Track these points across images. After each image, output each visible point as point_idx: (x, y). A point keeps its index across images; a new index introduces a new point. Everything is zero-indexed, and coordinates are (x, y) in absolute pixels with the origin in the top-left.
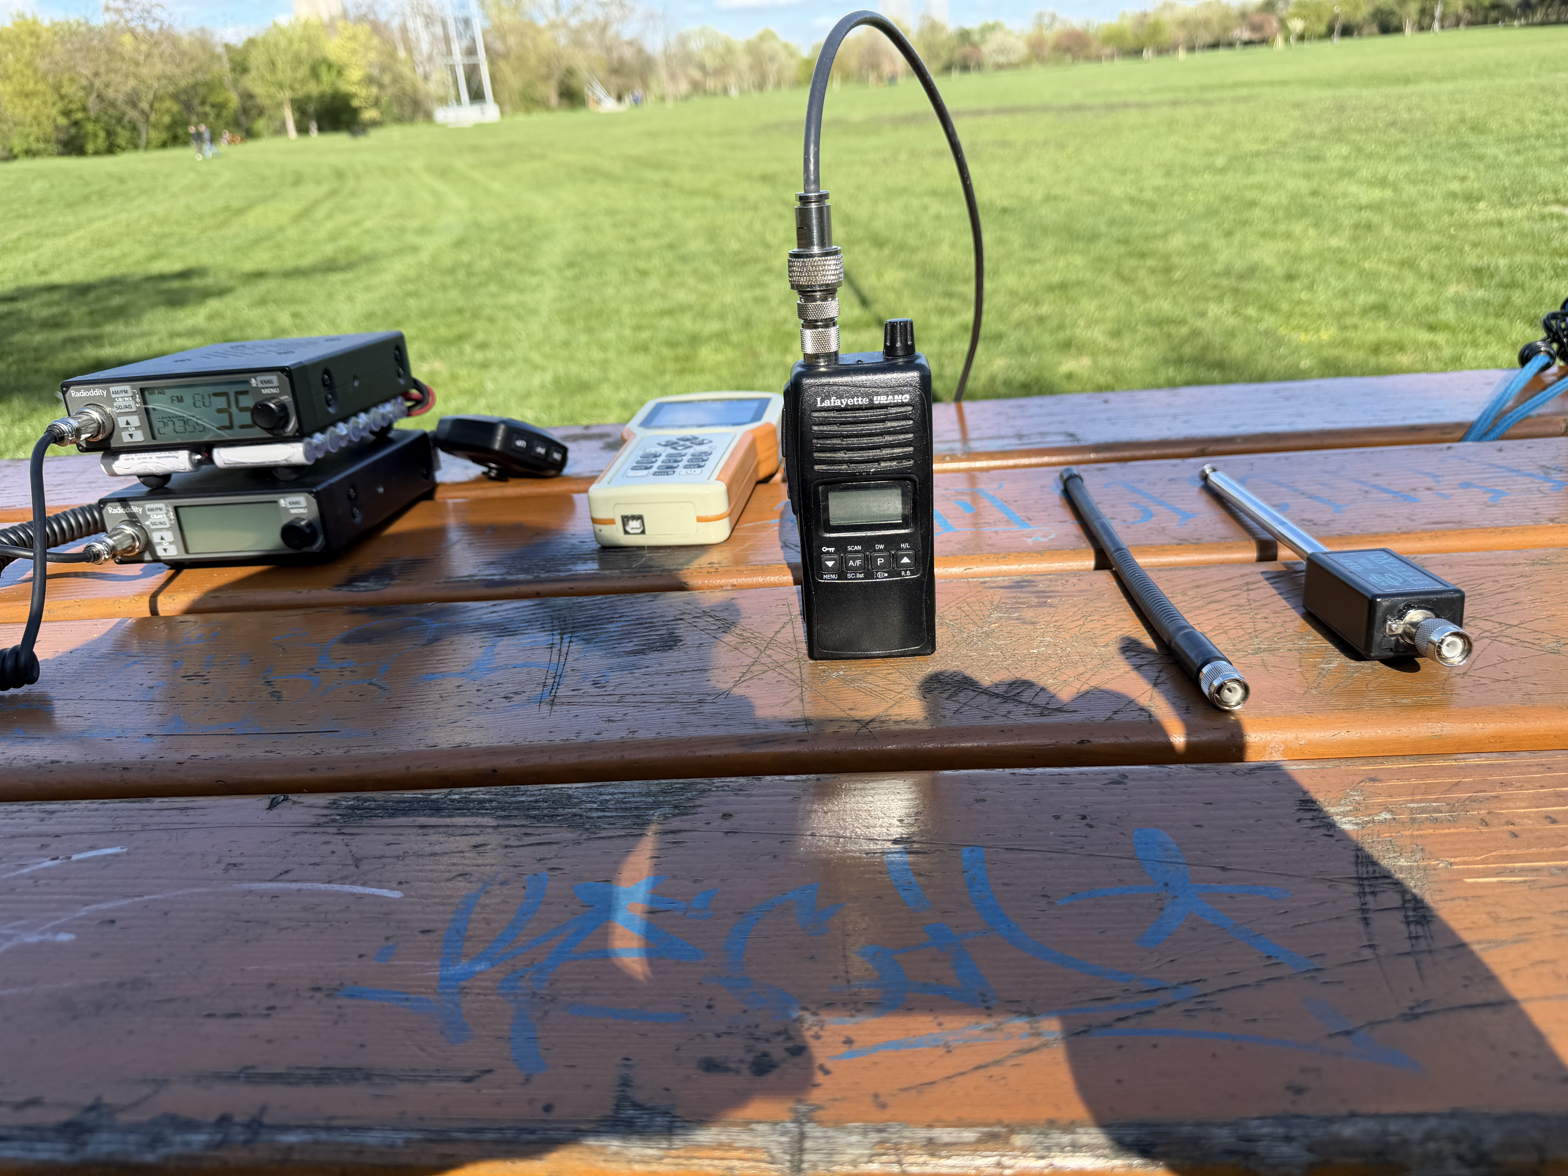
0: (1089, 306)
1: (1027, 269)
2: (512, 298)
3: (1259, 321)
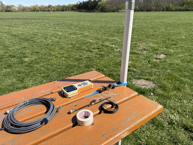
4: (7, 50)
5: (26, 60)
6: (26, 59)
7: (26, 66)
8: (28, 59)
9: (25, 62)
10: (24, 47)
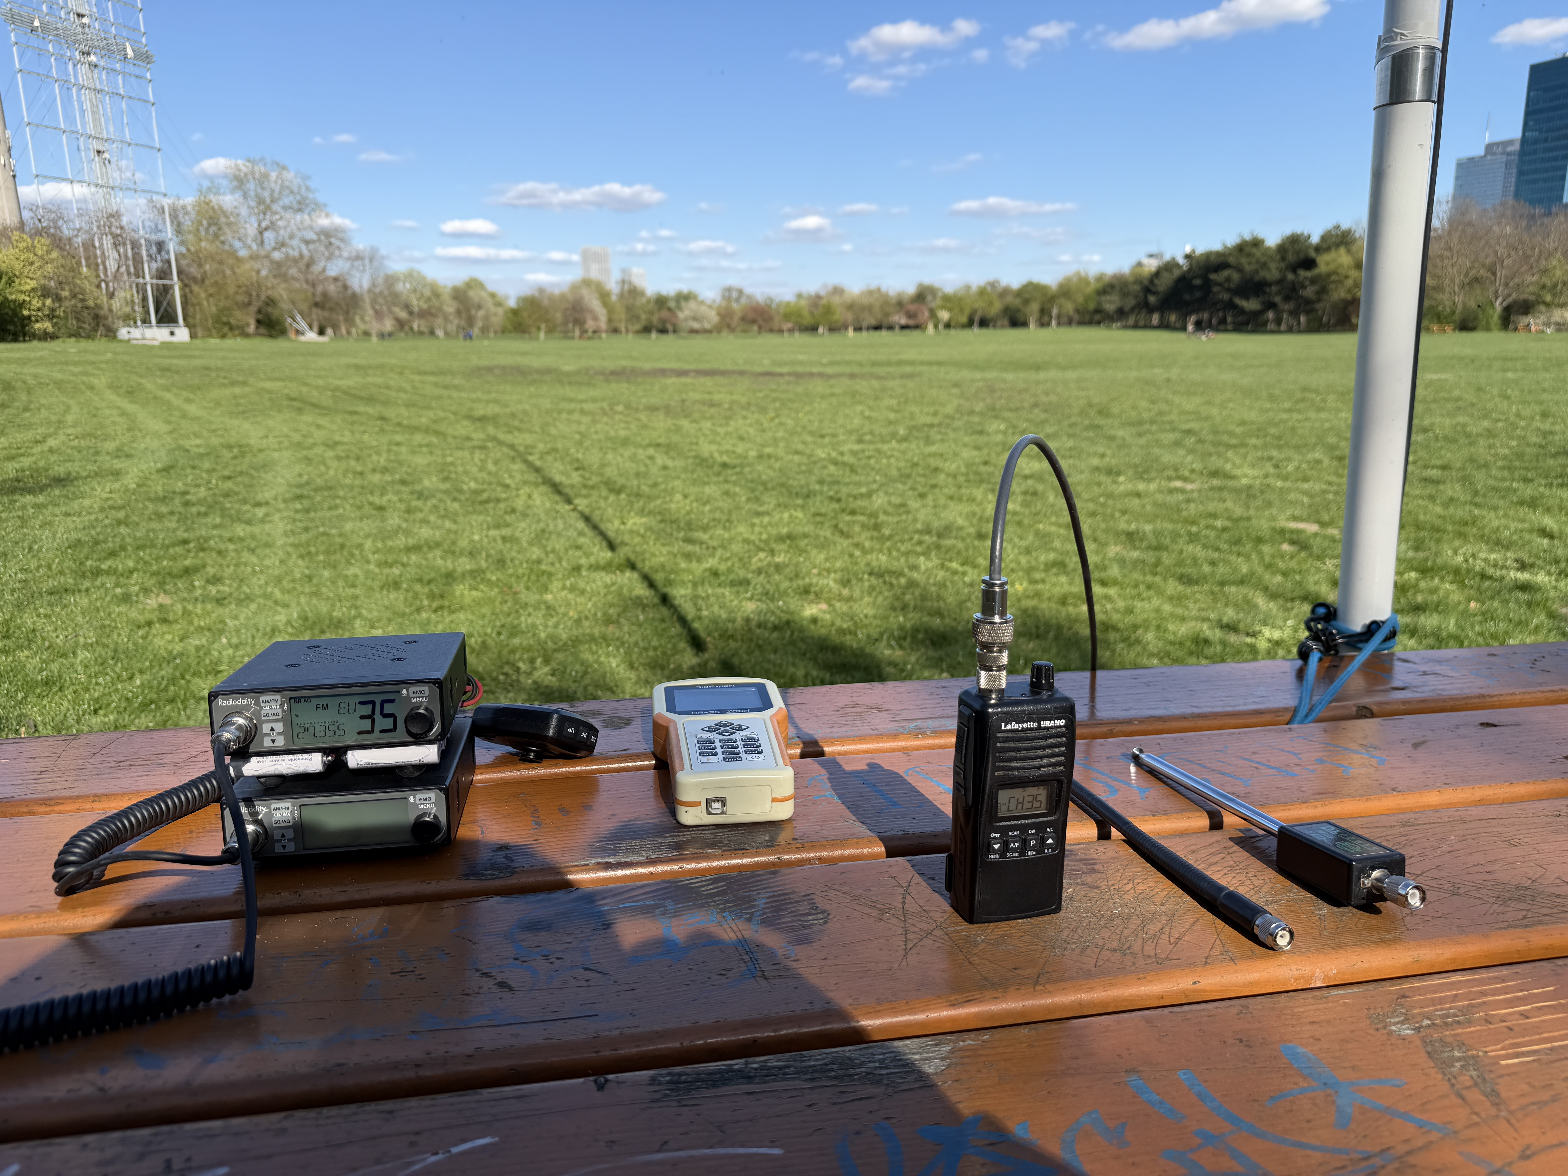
0: (819, 557)
1: (756, 521)
2: (240, 530)
3: (964, 574)
4: (688, 541)
8: (826, 606)
10: (791, 536)
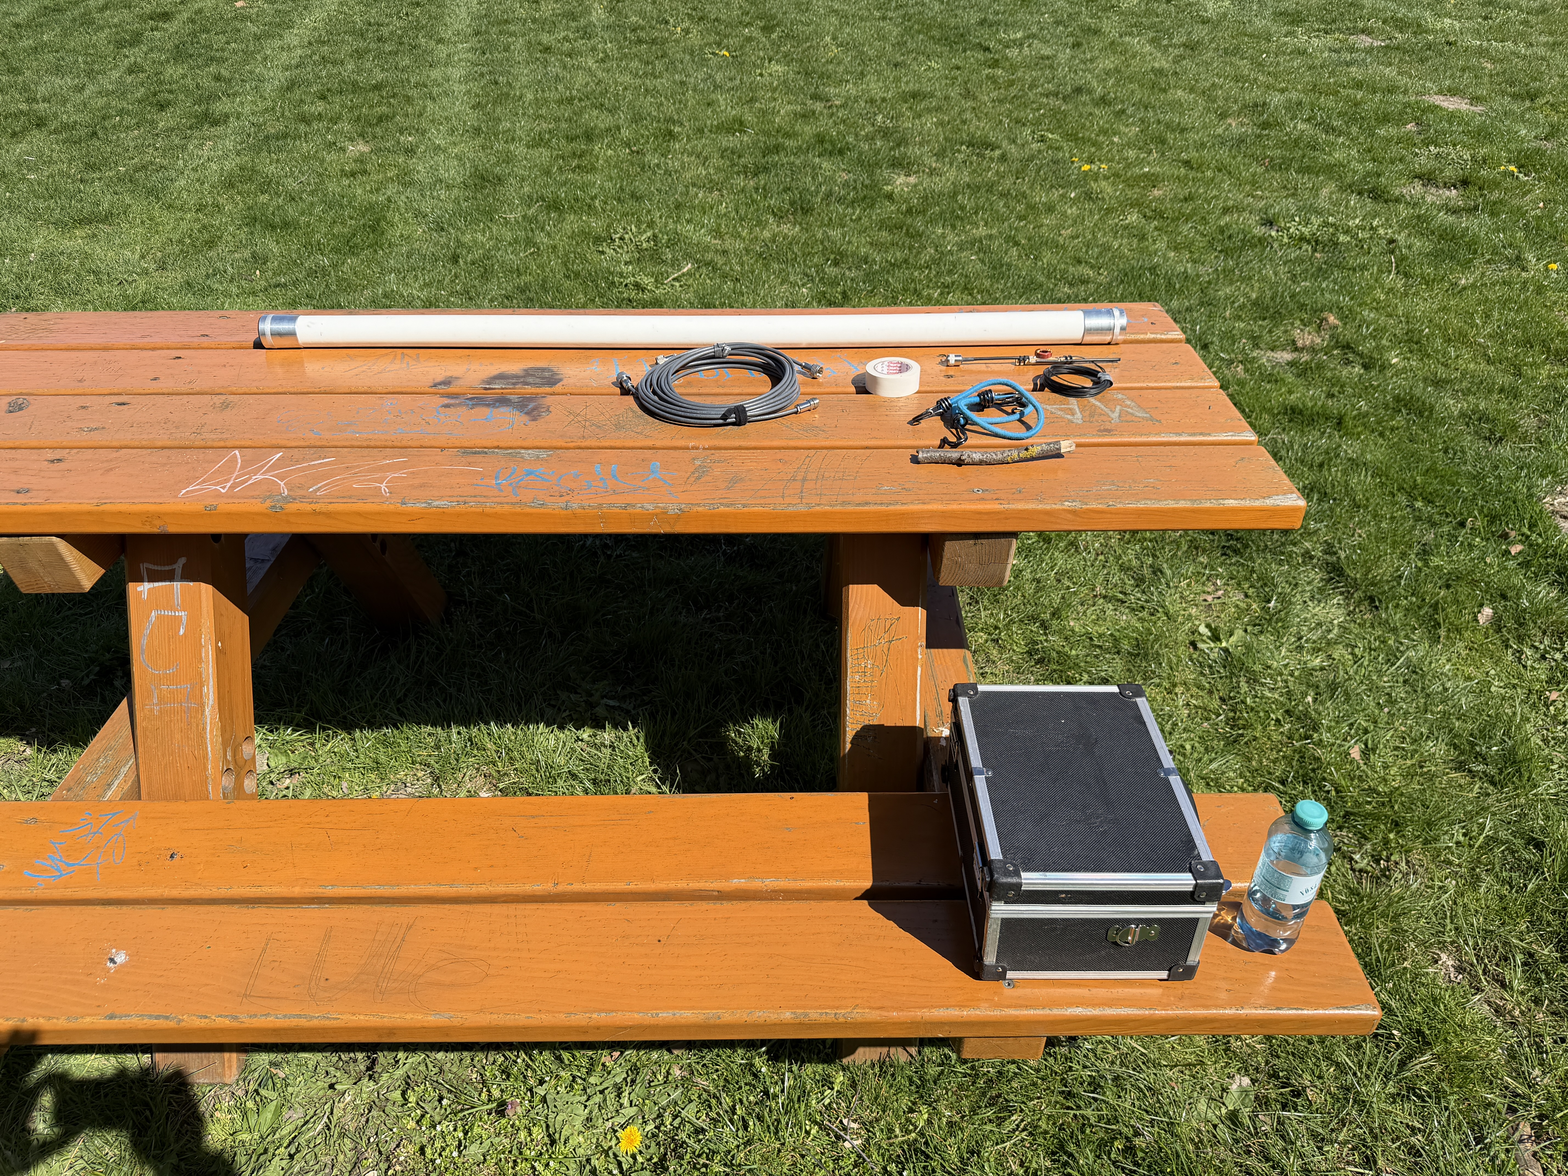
5: (901, 182)
6: (900, 180)
7: (882, 225)
8: (912, 180)
9: (890, 197)
10: (914, 95)
